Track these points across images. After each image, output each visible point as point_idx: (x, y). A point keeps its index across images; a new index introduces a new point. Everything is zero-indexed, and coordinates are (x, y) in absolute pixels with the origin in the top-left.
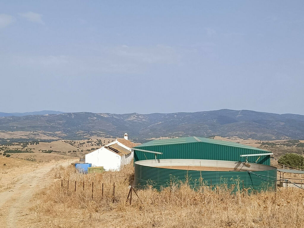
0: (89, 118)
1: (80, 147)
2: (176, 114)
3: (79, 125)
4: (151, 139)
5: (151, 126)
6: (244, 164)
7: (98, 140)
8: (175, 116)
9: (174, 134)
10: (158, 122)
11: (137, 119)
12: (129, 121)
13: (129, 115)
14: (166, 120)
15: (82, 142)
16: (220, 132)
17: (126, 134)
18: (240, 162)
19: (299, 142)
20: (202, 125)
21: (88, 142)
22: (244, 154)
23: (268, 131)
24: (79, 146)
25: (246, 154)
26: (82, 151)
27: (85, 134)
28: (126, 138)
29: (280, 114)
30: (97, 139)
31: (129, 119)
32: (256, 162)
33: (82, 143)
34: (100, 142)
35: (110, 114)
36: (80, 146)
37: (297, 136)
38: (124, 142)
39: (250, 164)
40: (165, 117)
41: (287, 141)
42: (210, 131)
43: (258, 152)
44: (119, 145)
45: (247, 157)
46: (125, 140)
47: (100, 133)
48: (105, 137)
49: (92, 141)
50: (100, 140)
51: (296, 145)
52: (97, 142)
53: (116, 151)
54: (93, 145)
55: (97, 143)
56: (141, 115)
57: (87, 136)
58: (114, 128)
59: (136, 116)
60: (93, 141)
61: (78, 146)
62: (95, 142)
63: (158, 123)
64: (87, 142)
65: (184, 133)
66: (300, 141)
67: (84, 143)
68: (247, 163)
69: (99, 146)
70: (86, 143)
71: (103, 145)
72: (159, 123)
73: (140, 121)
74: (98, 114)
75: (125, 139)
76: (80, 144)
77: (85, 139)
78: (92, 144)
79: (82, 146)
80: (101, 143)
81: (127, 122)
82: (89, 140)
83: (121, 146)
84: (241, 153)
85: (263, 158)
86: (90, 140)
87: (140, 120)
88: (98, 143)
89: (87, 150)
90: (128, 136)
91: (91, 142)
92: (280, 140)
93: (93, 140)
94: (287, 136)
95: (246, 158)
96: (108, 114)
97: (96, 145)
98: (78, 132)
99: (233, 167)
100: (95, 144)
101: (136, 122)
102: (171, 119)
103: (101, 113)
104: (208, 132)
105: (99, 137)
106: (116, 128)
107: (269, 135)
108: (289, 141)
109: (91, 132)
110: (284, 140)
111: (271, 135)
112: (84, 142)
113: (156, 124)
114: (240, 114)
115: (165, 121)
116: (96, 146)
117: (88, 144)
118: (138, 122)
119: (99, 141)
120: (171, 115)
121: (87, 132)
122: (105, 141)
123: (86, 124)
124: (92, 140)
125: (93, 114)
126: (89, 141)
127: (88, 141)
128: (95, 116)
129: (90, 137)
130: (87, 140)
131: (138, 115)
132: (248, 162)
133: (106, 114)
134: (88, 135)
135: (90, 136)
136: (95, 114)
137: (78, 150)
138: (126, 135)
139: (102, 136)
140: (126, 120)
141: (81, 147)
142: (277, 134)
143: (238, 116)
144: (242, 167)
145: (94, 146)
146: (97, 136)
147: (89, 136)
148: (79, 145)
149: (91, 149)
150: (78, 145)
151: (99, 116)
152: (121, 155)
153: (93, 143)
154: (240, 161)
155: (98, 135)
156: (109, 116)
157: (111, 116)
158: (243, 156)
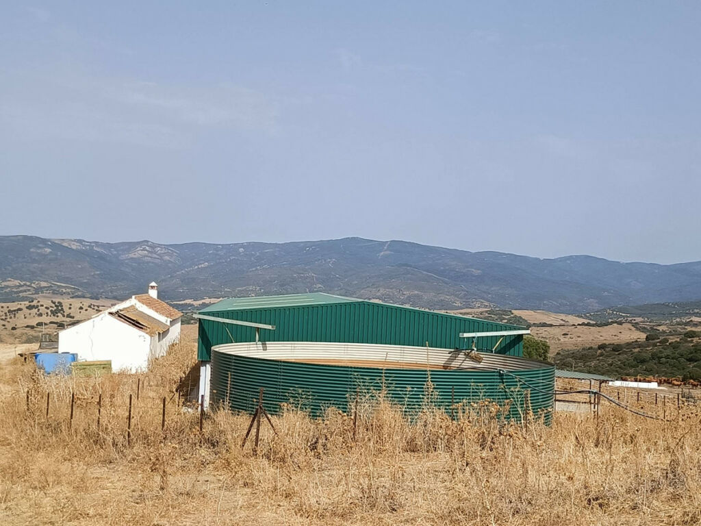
0: (32, 250)
1: (8, 320)
2: (242, 245)
3: (8, 267)
4: (183, 302)
5: (183, 271)
6: (467, 355)
7: (54, 303)
8: (241, 250)
9: (236, 291)
10: (201, 264)
11: (150, 255)
12: (132, 258)
13: (132, 246)
14: (219, 259)
15: (13, 306)
16: (341, 289)
17: (153, 284)
18: (458, 350)
19: (512, 314)
20: (302, 272)
21: (30, 308)
22: (469, 332)
23: (446, 290)
24: (6, 316)
25: (474, 332)
26: (14, 329)
27: (21, 289)
28: (153, 293)
29: (473, 251)
30: (52, 301)
31: (132, 255)
32: (494, 349)
33: (15, 311)
34: (60, 308)
35: (84, 241)
36: (8, 317)
37: (508, 302)
38: (149, 303)
39: (482, 356)
40: (218, 251)
41: (486, 312)
42: (320, 286)
43: (494, 328)
44: (140, 309)
45: (474, 337)
46: (152, 298)
47: (59, 286)
48: (72, 296)
49: (39, 304)
50: (59, 303)
51: (506, 321)
52: (51, 309)
53: (136, 324)
54: (41, 315)
55: (51, 311)
56: (159, 245)
57: (28, 293)
58: (95, 274)
59: (147, 248)
60: (42, 306)
61: (4, 317)
62: (47, 308)
63: (200, 266)
64: (27, 308)
65: (261, 289)
66: (513, 311)
67: (20, 309)
68: (474, 353)
69: (58, 316)
70: (25, 309)
71: (65, 314)
72: (203, 265)
73: (157, 261)
74: (56, 242)
75: (151, 295)
76: (9, 311)
77: (24, 299)
78: (40, 311)
79: (15, 316)
80: (62, 309)
81: (126, 261)
82: (33, 301)
83: (144, 313)
84: (462, 328)
85: (508, 341)
86: (35, 303)
87: (157, 257)
88: (53, 309)
89: (27, 327)
90: (157, 289)
91: (37, 306)
92: (471, 308)
93: (42, 304)
94: (488, 301)
95: (473, 342)
96: (80, 241)
97: (50, 313)
98: (6, 283)
99: (442, 362)
100: (47, 313)
101: (148, 262)
102: (232, 258)
103: (63, 240)
104: (315, 288)
105: (56, 296)
106: (98, 275)
107: (448, 297)
108: (490, 312)
109: (37, 283)
110: (481, 310)
111: (452, 298)
112: (19, 307)
113: (196, 267)
114: (386, 251)
115: (218, 261)
116: (49, 317)
117: (29, 311)
118: (153, 263)
119: (56, 306)
120: (232, 248)
121: (28, 284)
122: (71, 305)
123: (25, 264)
124: (39, 302)
125: (44, 241)
126: (32, 304)
127: (30, 305)
128: (49, 246)
129: (34, 296)
130: (27, 303)
131: (153, 246)
132: (477, 351)
133: (75, 241)
134: (29, 290)
135: (34, 294)
136: (49, 240)
137: (4, 325)
138: (153, 287)
139: (64, 293)
140: (123, 257)
141: (11, 318)
142: (465, 295)
143: (382, 253)
144: (462, 362)
145: (44, 316)
146: (53, 293)
147: (32, 294)
148: (6, 313)
149: (37, 325)
150: (3, 313)
151: (56, 246)
152: (151, 334)
153: (42, 310)
154: (458, 347)
155: (54, 290)
156: (84, 245)
157: (87, 245)
158: (466, 335)
